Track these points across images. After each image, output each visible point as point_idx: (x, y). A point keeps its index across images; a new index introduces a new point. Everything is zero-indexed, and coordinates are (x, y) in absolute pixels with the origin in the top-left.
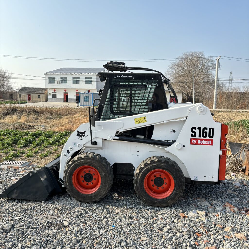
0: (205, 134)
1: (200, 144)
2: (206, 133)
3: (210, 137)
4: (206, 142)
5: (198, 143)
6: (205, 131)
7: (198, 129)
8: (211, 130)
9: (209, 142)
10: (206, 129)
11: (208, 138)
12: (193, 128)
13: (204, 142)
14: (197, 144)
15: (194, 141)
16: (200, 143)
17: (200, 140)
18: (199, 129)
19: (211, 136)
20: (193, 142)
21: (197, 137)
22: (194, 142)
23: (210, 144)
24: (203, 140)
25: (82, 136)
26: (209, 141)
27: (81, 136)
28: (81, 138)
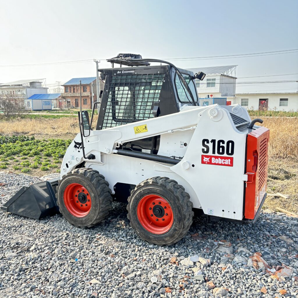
0: (221, 149)
1: (215, 164)
2: (223, 147)
3: (228, 153)
4: (224, 162)
5: (212, 162)
6: (221, 144)
7: (211, 142)
8: (230, 144)
9: (228, 162)
10: (223, 142)
11: (225, 155)
12: (204, 141)
13: (220, 161)
14: (210, 163)
15: (206, 159)
16: (214, 162)
17: (214, 158)
18: (213, 141)
19: (230, 152)
20: (204, 160)
21: (210, 153)
22: (206, 161)
23: (229, 164)
24: (219, 159)
25: (80, 148)
26: (227, 160)
27: (78, 148)
28: (78, 150)
